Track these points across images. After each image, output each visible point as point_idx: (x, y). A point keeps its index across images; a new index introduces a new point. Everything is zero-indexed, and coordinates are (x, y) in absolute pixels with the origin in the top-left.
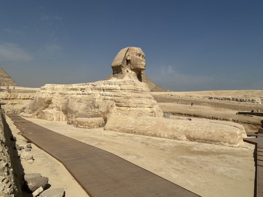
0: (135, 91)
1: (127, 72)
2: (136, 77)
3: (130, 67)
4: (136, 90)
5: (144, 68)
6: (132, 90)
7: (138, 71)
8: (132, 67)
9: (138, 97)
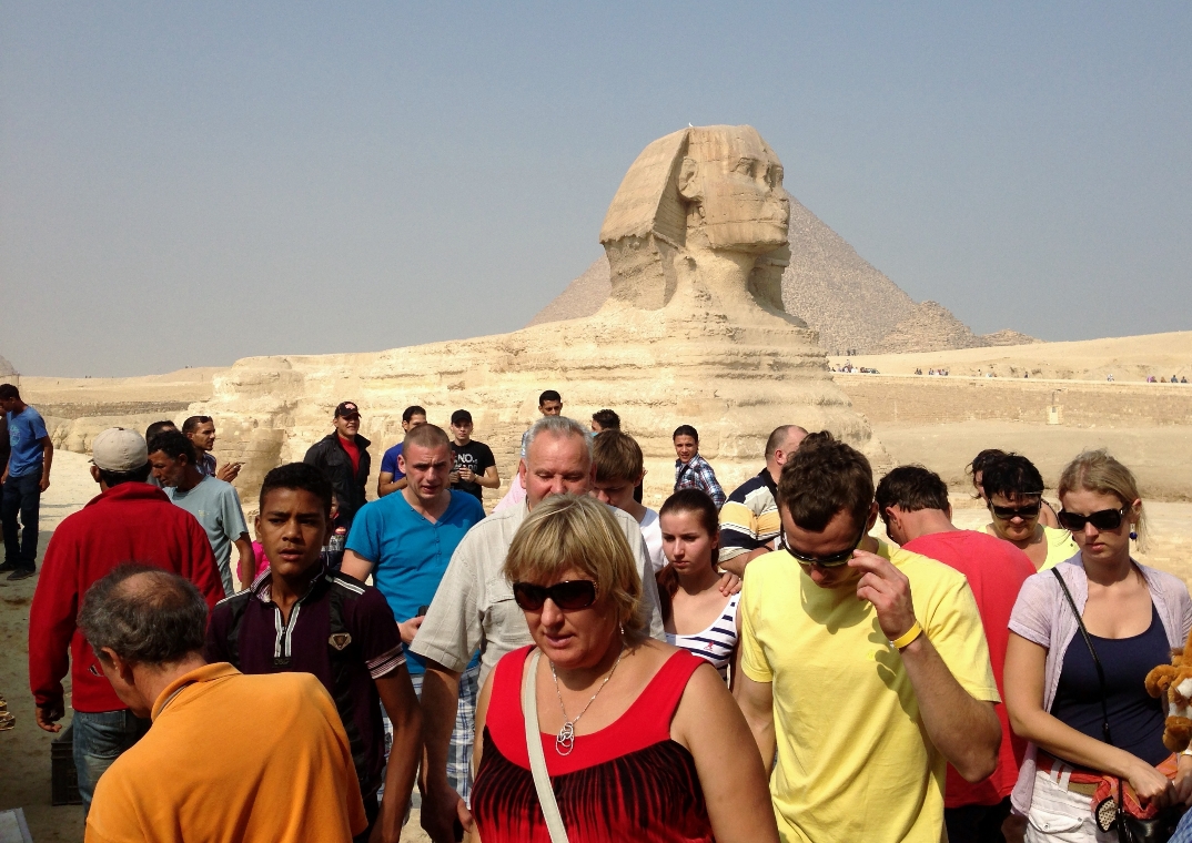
0: (740, 367)
1: (685, 268)
2: (739, 290)
3: (701, 240)
4: (745, 366)
5: (778, 237)
6: (720, 363)
7: (747, 253)
8: (712, 238)
9: (753, 400)
